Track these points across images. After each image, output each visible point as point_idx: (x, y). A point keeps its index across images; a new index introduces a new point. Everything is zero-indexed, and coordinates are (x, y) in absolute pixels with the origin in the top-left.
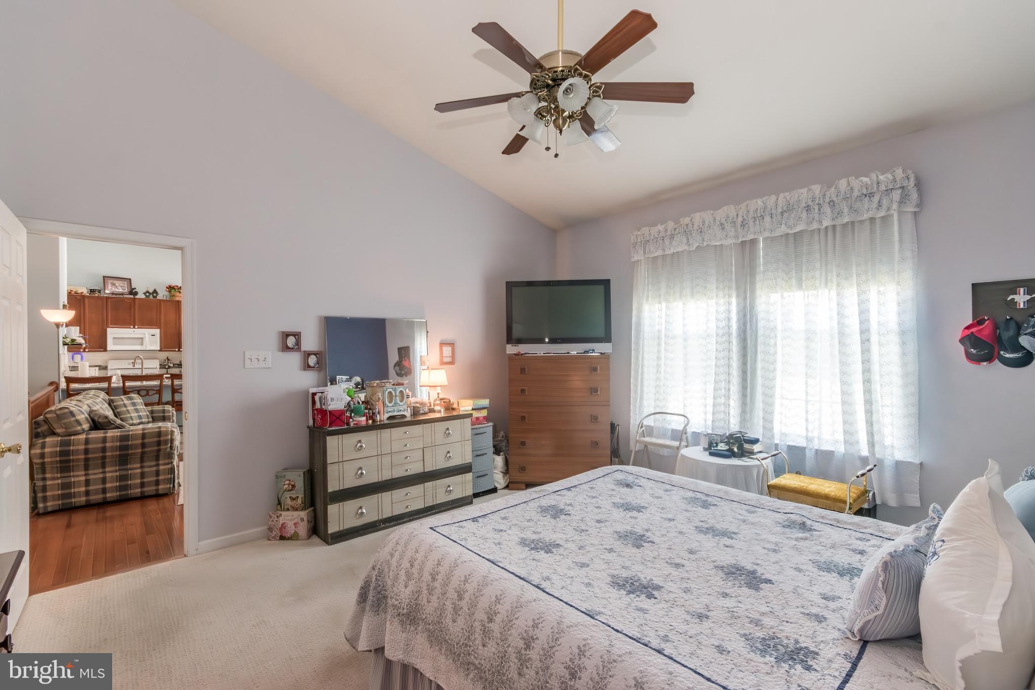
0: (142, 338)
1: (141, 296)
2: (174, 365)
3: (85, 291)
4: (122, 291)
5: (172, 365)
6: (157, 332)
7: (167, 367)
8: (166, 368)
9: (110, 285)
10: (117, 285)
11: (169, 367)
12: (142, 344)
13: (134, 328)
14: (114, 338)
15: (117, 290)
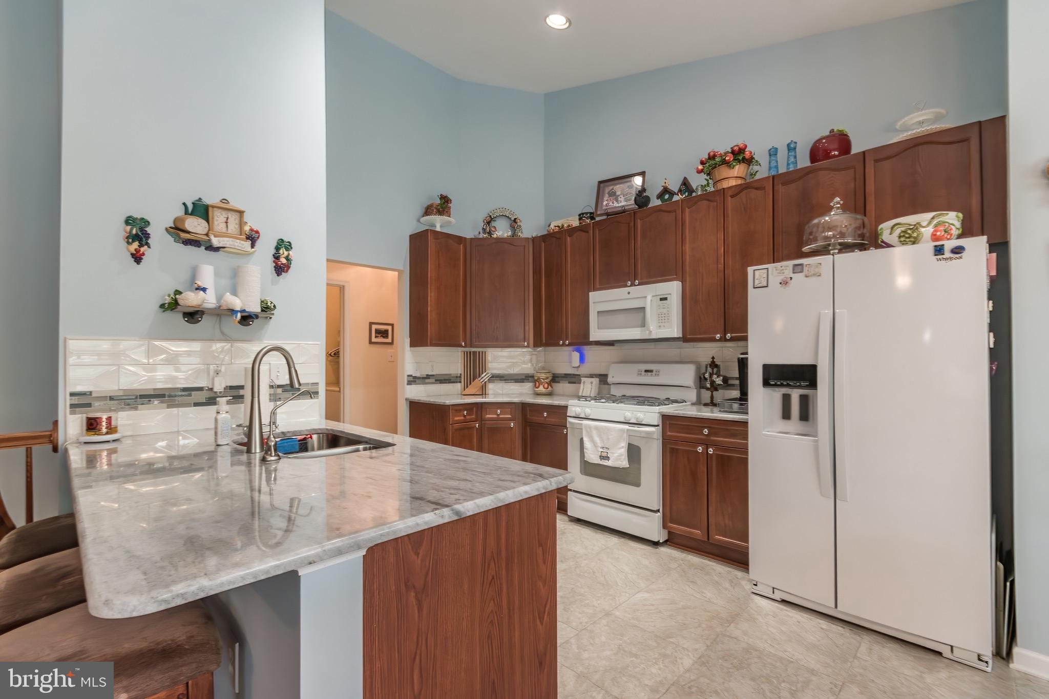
0: (644, 308)
1: (655, 202)
2: (726, 380)
3: (575, 223)
4: (623, 204)
5: (719, 381)
6: (673, 289)
7: (708, 386)
8: (708, 389)
9: (606, 197)
10: (618, 193)
11: (714, 388)
12: (643, 325)
13: (633, 285)
14: (598, 312)
15: (616, 204)
